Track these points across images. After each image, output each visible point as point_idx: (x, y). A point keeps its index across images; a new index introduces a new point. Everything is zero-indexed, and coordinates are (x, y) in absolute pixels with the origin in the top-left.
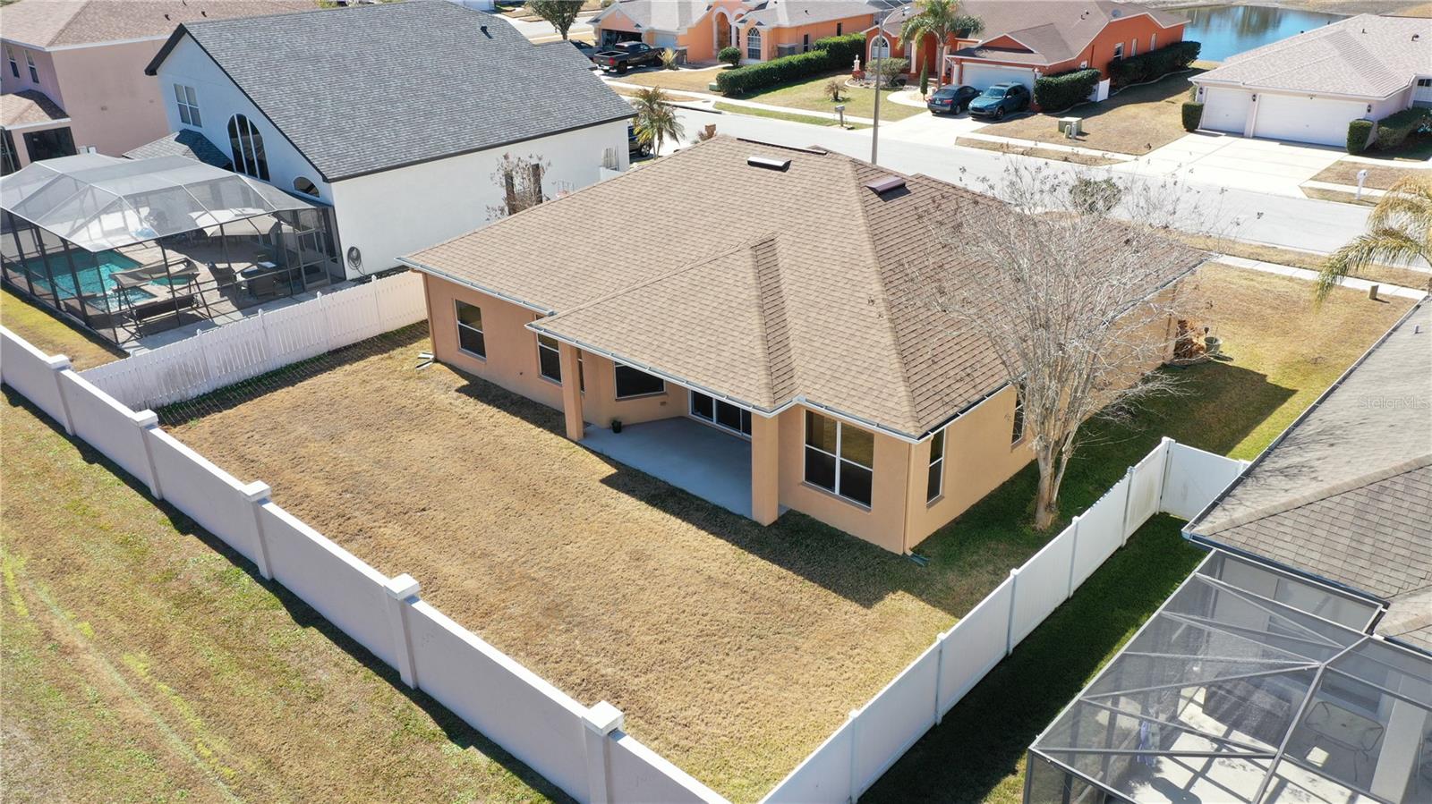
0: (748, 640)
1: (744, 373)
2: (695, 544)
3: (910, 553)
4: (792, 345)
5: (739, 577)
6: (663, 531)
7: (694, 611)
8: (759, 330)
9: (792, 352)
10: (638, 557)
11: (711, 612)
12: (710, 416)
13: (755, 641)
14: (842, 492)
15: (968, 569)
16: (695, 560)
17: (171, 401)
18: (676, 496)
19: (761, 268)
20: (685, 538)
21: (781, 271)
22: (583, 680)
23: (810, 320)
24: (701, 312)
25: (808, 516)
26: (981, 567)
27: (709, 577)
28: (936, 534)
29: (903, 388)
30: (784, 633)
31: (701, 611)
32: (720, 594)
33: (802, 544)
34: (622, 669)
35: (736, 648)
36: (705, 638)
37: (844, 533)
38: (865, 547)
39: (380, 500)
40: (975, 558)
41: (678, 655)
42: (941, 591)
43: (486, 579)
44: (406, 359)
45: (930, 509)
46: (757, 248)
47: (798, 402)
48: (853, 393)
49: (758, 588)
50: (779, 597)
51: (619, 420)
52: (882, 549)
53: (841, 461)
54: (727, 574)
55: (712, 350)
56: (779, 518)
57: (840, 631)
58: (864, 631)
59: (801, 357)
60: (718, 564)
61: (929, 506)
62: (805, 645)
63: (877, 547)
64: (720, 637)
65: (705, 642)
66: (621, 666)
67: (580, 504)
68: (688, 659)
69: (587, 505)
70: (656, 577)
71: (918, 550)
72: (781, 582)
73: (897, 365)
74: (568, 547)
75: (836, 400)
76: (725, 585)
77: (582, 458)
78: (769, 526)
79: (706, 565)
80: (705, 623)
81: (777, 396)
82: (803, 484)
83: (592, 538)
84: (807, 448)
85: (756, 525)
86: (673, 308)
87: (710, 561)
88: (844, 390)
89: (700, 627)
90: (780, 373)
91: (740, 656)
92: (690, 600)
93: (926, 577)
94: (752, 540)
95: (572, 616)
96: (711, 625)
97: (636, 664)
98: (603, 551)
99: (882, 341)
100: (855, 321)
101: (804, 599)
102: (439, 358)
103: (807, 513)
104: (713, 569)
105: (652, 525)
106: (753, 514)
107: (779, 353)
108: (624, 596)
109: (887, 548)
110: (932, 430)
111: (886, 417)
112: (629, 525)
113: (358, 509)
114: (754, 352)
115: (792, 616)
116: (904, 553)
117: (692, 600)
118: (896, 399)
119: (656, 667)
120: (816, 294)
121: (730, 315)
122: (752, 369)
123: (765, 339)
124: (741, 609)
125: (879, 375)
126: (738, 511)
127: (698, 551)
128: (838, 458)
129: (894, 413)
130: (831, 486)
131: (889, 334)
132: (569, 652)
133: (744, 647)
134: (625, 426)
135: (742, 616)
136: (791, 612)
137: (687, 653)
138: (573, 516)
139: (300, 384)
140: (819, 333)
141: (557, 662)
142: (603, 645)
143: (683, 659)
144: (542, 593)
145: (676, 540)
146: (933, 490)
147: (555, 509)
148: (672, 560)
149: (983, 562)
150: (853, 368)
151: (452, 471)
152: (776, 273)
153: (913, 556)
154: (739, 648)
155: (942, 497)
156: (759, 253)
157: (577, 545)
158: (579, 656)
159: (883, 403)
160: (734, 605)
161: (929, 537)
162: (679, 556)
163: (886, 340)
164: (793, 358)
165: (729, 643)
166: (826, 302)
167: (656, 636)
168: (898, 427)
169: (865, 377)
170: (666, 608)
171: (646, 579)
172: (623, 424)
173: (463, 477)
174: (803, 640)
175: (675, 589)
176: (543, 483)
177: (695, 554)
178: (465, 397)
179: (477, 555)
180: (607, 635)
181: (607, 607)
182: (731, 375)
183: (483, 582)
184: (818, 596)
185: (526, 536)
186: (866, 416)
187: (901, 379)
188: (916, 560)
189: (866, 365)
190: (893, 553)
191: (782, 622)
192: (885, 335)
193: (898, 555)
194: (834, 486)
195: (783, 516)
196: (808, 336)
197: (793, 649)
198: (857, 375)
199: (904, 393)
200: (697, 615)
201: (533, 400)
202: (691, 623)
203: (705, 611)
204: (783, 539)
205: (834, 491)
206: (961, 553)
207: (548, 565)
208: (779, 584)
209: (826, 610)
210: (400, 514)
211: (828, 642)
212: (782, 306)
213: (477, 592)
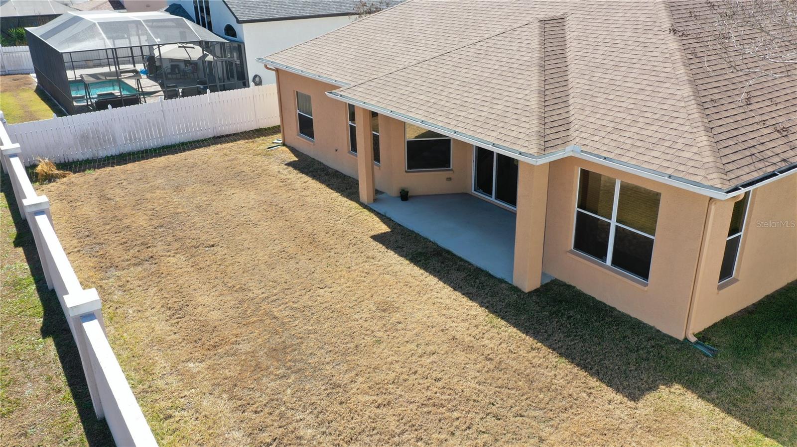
0: (482, 419)
1: (515, 122)
2: (448, 301)
3: (693, 339)
4: (571, 102)
5: (487, 342)
6: (418, 285)
7: (426, 374)
8: (537, 85)
9: (571, 108)
10: (386, 308)
11: (446, 377)
12: (489, 193)
13: (491, 421)
14: (614, 262)
15: (771, 367)
16: (443, 318)
17: (85, 158)
18: (441, 255)
19: (546, 37)
20: (439, 295)
21: (567, 42)
22: (275, 440)
23: (594, 79)
24: (481, 74)
25: (574, 287)
26: (789, 366)
27: (454, 338)
28: (725, 322)
29: (705, 138)
30: (528, 417)
31: (434, 375)
32: (461, 357)
33: (563, 314)
34: (324, 433)
35: (464, 427)
36: (430, 409)
37: (613, 309)
38: (637, 326)
39: (181, 235)
40: (778, 355)
41: (393, 426)
42: (736, 390)
43: (231, 312)
44: (264, 143)
45: (722, 292)
46: (545, 22)
47: (571, 154)
48: (639, 144)
49: (505, 357)
50: (528, 371)
51: (406, 190)
52: (658, 331)
53: (617, 227)
54: (474, 337)
55: (487, 104)
56: (542, 286)
57: (600, 425)
58: (633, 429)
59: (580, 112)
60: (466, 325)
61: (720, 288)
62: (552, 438)
63: (651, 328)
64: (449, 410)
65: (429, 413)
66: (324, 429)
67: (349, 254)
68: (403, 433)
69: (355, 255)
70: (397, 330)
71: (703, 337)
72: (534, 353)
73: (696, 115)
74: (321, 290)
75: (618, 151)
76: (469, 348)
77: (366, 218)
78: (530, 293)
79: (454, 325)
80: (435, 389)
81: (548, 145)
82: (571, 252)
83: (348, 285)
84: (578, 212)
85: (516, 290)
86: (455, 73)
87: (459, 321)
88: (629, 141)
89: (429, 393)
90: (555, 124)
91: (468, 439)
92: (426, 361)
93: (714, 370)
94: (508, 305)
95: (295, 361)
96: (442, 393)
97: (341, 428)
98: (354, 298)
99: (679, 93)
100: (645, 77)
101: (558, 377)
102: (286, 143)
103: (573, 284)
104: (460, 330)
105: (410, 279)
106: (514, 280)
107: (556, 107)
108: (357, 346)
109: (665, 330)
110: (744, 186)
111: (682, 168)
112: (388, 277)
113: (161, 241)
114: (528, 104)
115: (541, 396)
116: (686, 339)
117: (428, 361)
118: (695, 150)
119: (363, 436)
120: (603, 57)
121: (510, 74)
122: (524, 119)
123: (543, 93)
124: (481, 378)
125: (673, 126)
126: (499, 274)
127: (449, 309)
128: (613, 223)
129: (692, 163)
130: (602, 256)
131: (688, 86)
132: (274, 401)
133: (474, 428)
134: (412, 197)
135: (481, 387)
136: (541, 390)
137: (405, 424)
138: (338, 264)
139: (179, 154)
140: (602, 90)
141: (256, 412)
142: (314, 399)
143: (398, 431)
144: (277, 333)
145: (429, 296)
146: (726, 270)
147: (324, 256)
148: (419, 315)
149: (789, 361)
150: (641, 120)
151: (252, 219)
152: (562, 43)
153: (696, 343)
154: (469, 428)
155: (736, 280)
156: (546, 26)
157: (330, 290)
158: (283, 408)
159: (677, 154)
160: (473, 373)
161: (715, 325)
162: (427, 312)
163: (683, 92)
164: (572, 112)
165: (458, 419)
166: (613, 63)
167: (375, 398)
168: (698, 179)
169: (655, 128)
170: (397, 366)
171: (386, 331)
172: (409, 194)
173: (259, 223)
174: (551, 430)
175: (413, 346)
176: (324, 234)
177: (444, 312)
178: (291, 169)
179: (235, 289)
180: (323, 387)
181: (335, 356)
182: (501, 125)
183: (227, 314)
184: (576, 375)
185: (288, 277)
186: (654, 167)
187: (702, 128)
188: (699, 347)
189: (656, 117)
190: (671, 337)
191: (529, 402)
192: (682, 88)
193: (678, 340)
194: (606, 256)
195: (547, 284)
196: (590, 93)
197: (536, 440)
198: (646, 127)
199: (705, 143)
200: (429, 380)
201: (344, 173)
202: (420, 387)
203: (440, 376)
204: (544, 307)
205: (605, 261)
206: (758, 347)
207: (294, 306)
208: (530, 355)
209: (584, 395)
210: (192, 249)
211: (583, 438)
212: (566, 69)
213: (216, 324)
